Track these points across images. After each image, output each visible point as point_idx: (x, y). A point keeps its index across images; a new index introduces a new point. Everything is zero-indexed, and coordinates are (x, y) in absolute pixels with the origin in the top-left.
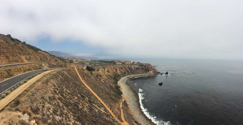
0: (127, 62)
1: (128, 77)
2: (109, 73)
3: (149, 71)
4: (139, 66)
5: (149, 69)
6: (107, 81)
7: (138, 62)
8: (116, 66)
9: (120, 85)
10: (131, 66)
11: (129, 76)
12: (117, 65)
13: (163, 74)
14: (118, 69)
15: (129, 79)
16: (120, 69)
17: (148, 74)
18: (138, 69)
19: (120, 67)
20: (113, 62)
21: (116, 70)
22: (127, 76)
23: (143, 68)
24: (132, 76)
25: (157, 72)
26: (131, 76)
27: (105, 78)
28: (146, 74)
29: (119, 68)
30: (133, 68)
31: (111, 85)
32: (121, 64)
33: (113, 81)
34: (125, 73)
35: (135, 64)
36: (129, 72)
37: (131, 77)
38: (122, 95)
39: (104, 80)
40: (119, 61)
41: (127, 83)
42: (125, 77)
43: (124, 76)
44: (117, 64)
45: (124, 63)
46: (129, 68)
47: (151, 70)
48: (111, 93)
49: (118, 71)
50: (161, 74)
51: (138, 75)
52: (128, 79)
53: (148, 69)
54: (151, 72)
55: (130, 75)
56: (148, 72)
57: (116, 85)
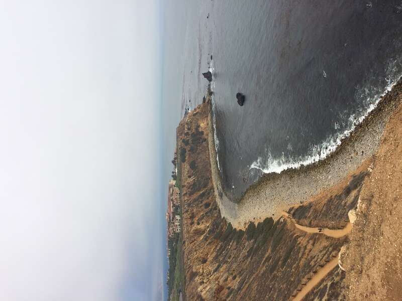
0: (173, 197)
1: (221, 196)
2: (210, 258)
3: (200, 130)
4: (184, 160)
5: (194, 131)
6: (234, 266)
7: (173, 162)
8: (186, 236)
9: (245, 224)
10: (184, 186)
11: (216, 193)
12: (182, 231)
13: (209, 89)
14: (195, 227)
15: (226, 195)
16: (196, 220)
17: (210, 135)
18: (193, 166)
19: (190, 221)
20: (174, 243)
21: (198, 232)
22: (218, 200)
23: (191, 150)
24: (216, 183)
25: (204, 106)
26: (215, 186)
27: (226, 275)
28: (210, 139)
29: (192, 223)
30: (191, 180)
31: (244, 252)
32: (178, 217)
33: (233, 244)
34: (207, 205)
35: (180, 172)
36: (204, 194)
37: (220, 187)
38: (275, 220)
39: (230, 278)
40: (171, 222)
41: (239, 200)
42: (221, 207)
43: (215, 209)
44: (178, 230)
45: (176, 208)
46: (191, 194)
47: (199, 126)
48: (269, 258)
49: (202, 227)
50: (211, 93)
51: (213, 166)
52: (225, 197)
53: (193, 135)
54: (202, 125)
55: (212, 188)
56: (202, 133)
57: (245, 236)
